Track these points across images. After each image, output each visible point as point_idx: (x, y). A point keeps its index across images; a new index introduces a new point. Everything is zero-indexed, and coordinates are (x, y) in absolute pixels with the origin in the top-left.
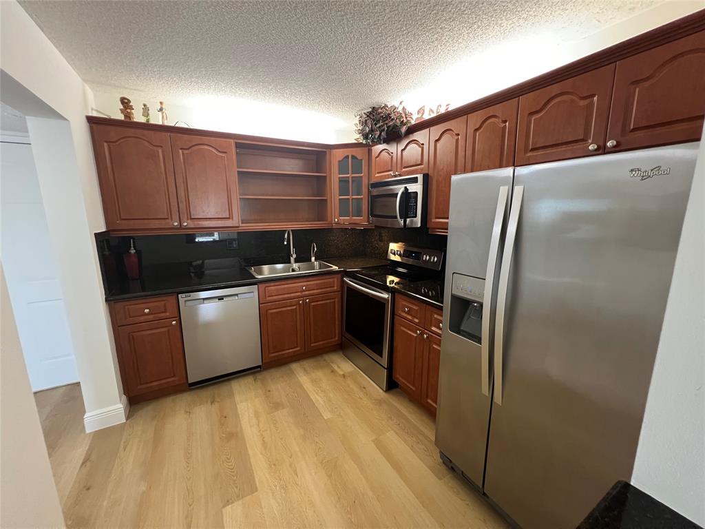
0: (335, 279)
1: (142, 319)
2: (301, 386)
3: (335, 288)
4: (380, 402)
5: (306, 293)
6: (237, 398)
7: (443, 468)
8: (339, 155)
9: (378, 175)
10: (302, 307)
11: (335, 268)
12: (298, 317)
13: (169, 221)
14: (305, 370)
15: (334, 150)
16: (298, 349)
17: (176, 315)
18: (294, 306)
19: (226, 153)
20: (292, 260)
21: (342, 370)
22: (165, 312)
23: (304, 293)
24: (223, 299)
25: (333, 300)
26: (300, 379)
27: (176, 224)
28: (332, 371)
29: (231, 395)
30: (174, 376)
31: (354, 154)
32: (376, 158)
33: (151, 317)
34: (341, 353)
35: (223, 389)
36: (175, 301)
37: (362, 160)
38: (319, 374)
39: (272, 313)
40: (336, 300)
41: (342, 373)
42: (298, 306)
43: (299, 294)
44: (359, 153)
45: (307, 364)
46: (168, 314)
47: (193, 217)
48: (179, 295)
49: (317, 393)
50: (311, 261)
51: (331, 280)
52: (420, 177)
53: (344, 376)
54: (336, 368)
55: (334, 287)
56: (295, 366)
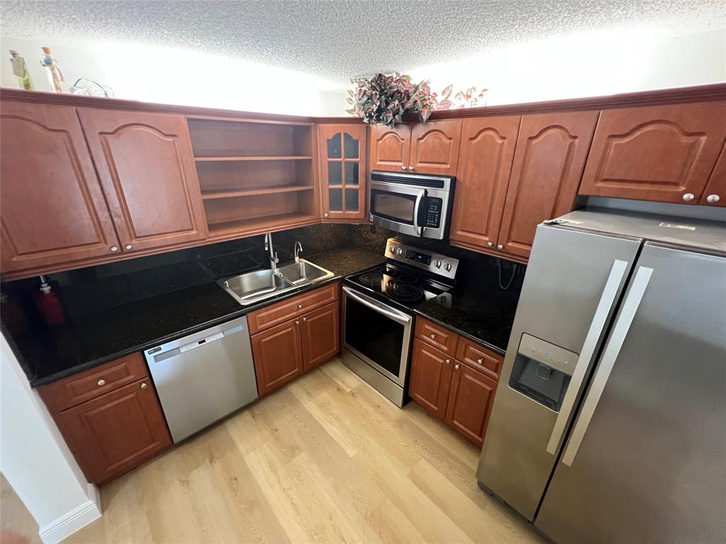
0: (333, 288)
1: (96, 392)
2: (310, 416)
3: (333, 298)
4: (400, 423)
5: (303, 310)
6: (242, 448)
7: (481, 494)
8: (328, 132)
9: (379, 163)
10: (298, 328)
11: (330, 274)
12: (295, 339)
13: (102, 245)
14: (308, 393)
15: (321, 125)
16: (297, 370)
17: (145, 374)
18: (289, 327)
19: (174, 136)
20: (273, 264)
21: (349, 387)
22: (128, 374)
23: (300, 311)
24: (204, 341)
25: (330, 312)
26: (306, 406)
27: (114, 249)
28: (338, 389)
29: (233, 446)
30: (154, 441)
31: (348, 132)
32: (378, 140)
33: (109, 386)
34: (340, 362)
35: (218, 435)
36: (140, 360)
37: (357, 141)
38: (325, 395)
39: (266, 342)
40: (334, 310)
41: (348, 390)
42: (293, 327)
43: (294, 313)
44: (355, 132)
45: (307, 382)
46: (132, 377)
47: (138, 236)
48: (146, 352)
49: (331, 423)
50: (294, 262)
51: (328, 290)
52: (447, 182)
53: (353, 394)
54: (340, 383)
55: (330, 297)
56: (294, 389)
